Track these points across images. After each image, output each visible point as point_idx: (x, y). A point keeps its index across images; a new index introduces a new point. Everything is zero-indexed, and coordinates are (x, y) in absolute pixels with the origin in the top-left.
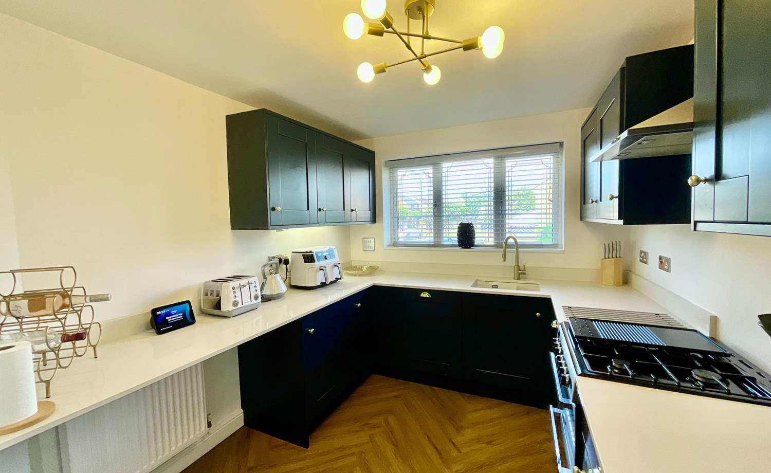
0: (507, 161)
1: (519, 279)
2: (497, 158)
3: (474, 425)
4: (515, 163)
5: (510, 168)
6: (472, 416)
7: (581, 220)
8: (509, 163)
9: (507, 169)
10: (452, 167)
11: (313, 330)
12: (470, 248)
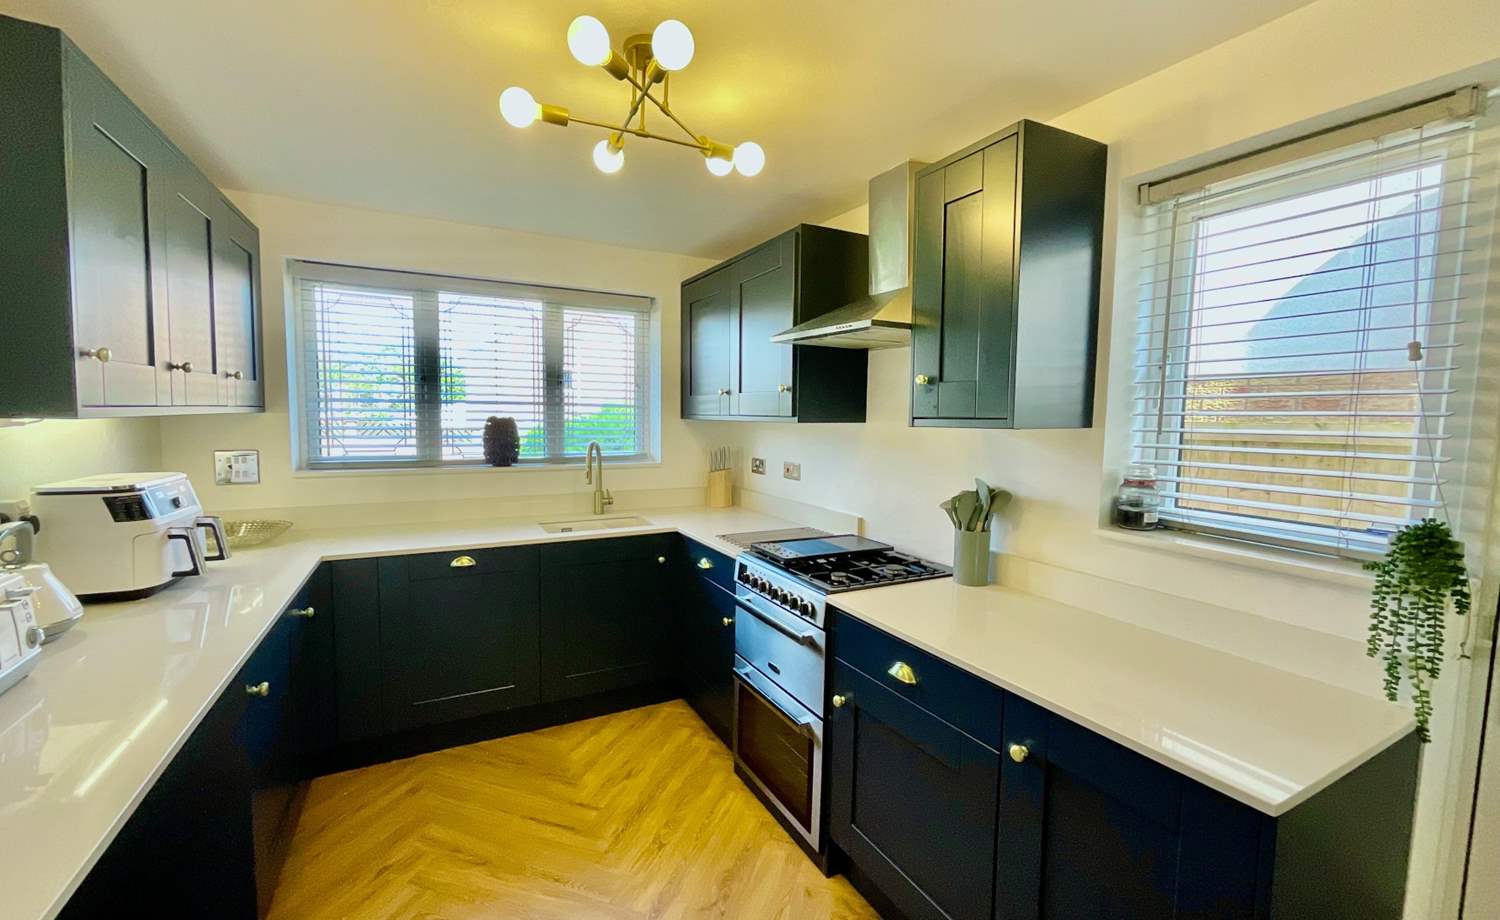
0: (566, 311)
1: (602, 512)
2: (548, 303)
3: (590, 765)
4: (578, 317)
5: (571, 325)
6: (579, 755)
7: (682, 417)
8: (569, 315)
9: (566, 326)
10: (458, 303)
11: (265, 685)
12: (509, 465)
